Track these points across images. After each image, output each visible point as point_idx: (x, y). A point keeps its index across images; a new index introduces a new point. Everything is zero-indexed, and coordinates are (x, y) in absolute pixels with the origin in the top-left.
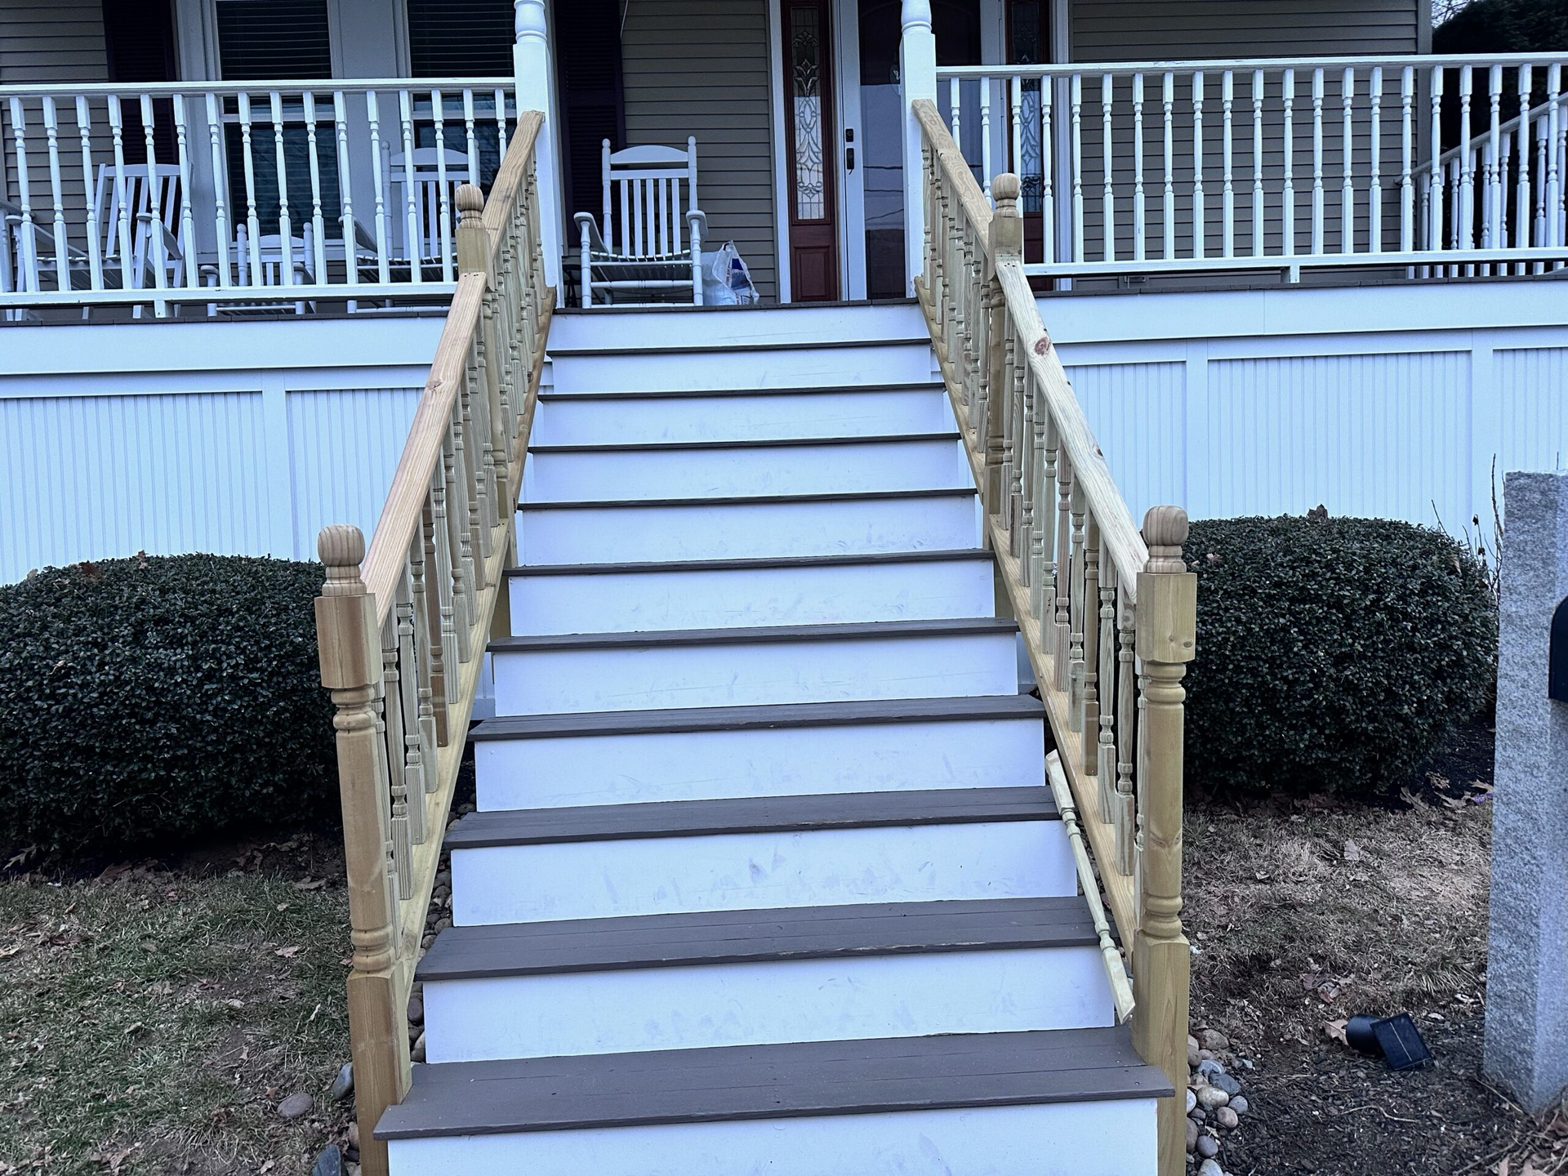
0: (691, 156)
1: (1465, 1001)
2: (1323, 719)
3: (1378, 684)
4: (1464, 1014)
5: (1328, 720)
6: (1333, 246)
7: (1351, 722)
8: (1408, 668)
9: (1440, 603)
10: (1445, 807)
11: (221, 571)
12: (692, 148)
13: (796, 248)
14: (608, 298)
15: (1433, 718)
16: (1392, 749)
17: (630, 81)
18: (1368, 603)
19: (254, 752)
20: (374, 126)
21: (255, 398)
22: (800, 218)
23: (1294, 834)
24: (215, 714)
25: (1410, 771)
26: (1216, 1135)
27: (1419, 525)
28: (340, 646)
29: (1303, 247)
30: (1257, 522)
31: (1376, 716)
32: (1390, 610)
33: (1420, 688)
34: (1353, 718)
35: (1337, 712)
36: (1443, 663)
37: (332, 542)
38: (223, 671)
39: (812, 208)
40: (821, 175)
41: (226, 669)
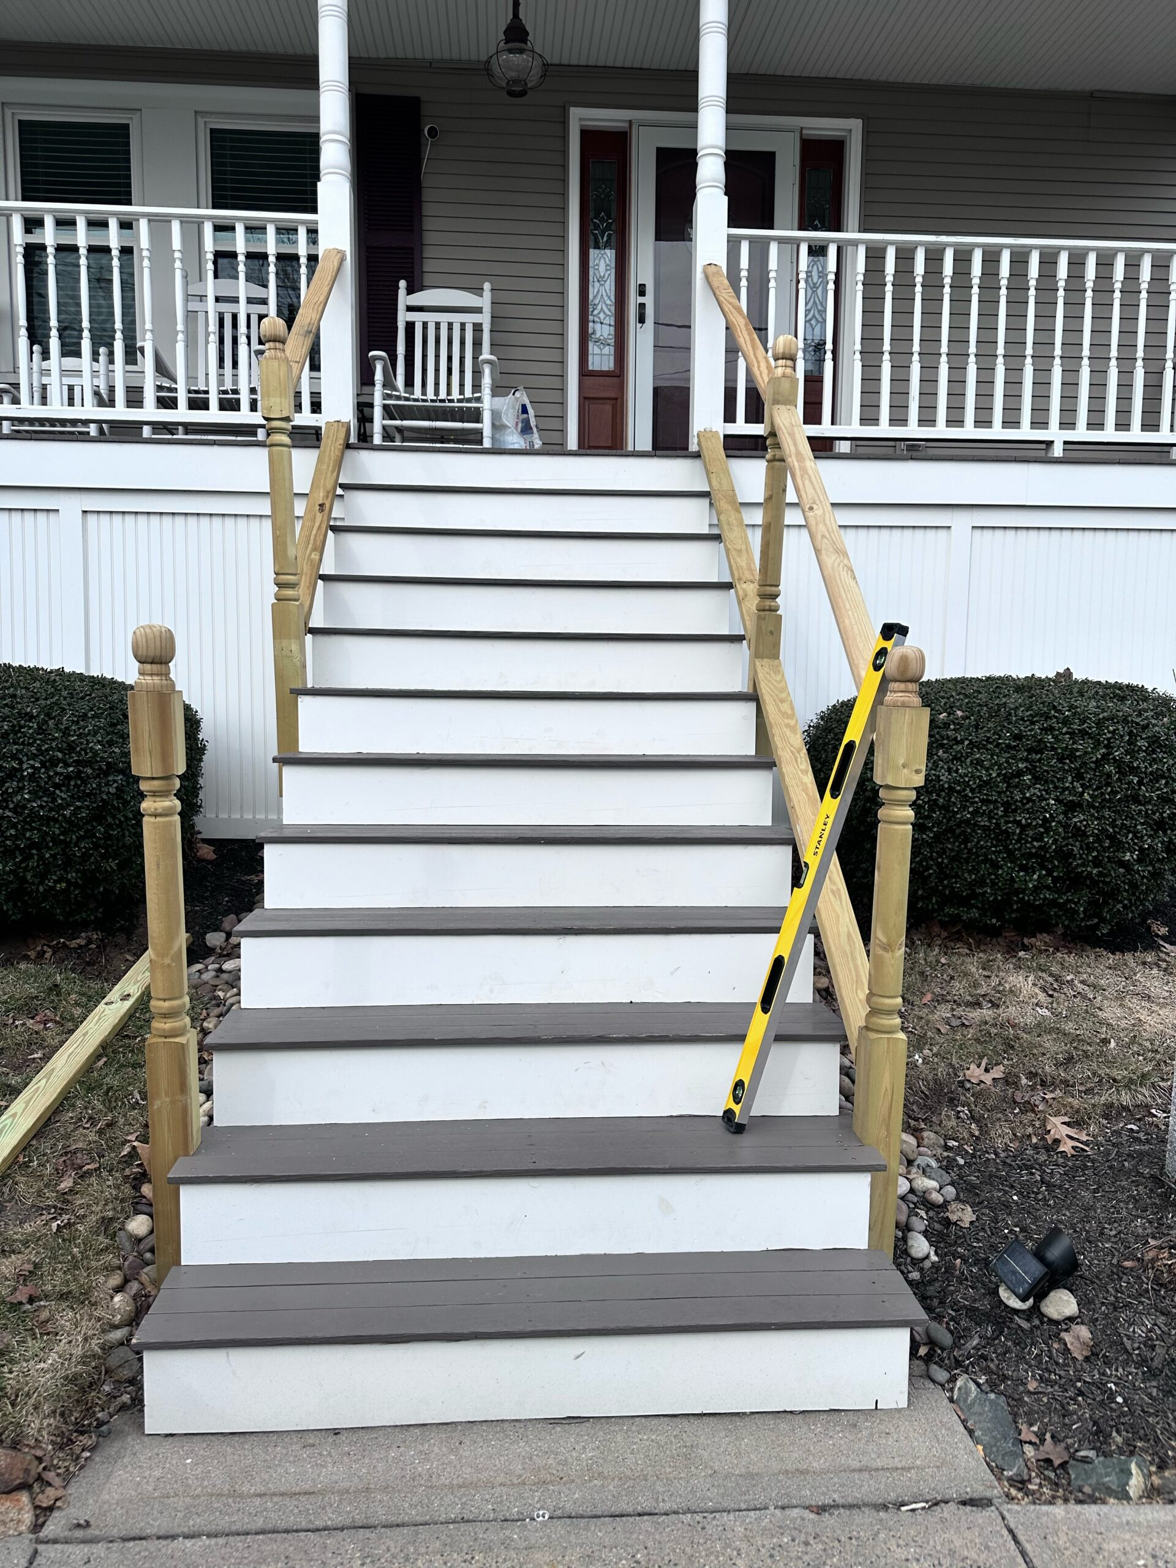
0: (485, 301)
1: (1159, 1115)
2: (1052, 862)
3: (1103, 831)
4: (1157, 1126)
5: (1056, 863)
6: (1096, 424)
7: (1078, 865)
8: (1132, 818)
9: (1165, 760)
10: (1162, 951)
11: (21, 678)
12: (487, 294)
13: (585, 398)
14: (398, 437)
15: (1154, 867)
16: (1113, 894)
17: (428, 224)
18: (1099, 757)
19: (50, 849)
20: (177, 255)
21: (52, 515)
22: (590, 368)
23: (1020, 968)
24: (14, 810)
25: (1130, 915)
26: (925, 1217)
27: (1154, 689)
28: (150, 736)
29: (1067, 424)
30: (1005, 681)
31: (1101, 861)
32: (1118, 763)
33: (1142, 837)
34: (1079, 862)
35: (1065, 856)
36: (1165, 815)
37: (147, 641)
38: (23, 771)
39: (602, 359)
40: (612, 329)
41: (27, 769)
